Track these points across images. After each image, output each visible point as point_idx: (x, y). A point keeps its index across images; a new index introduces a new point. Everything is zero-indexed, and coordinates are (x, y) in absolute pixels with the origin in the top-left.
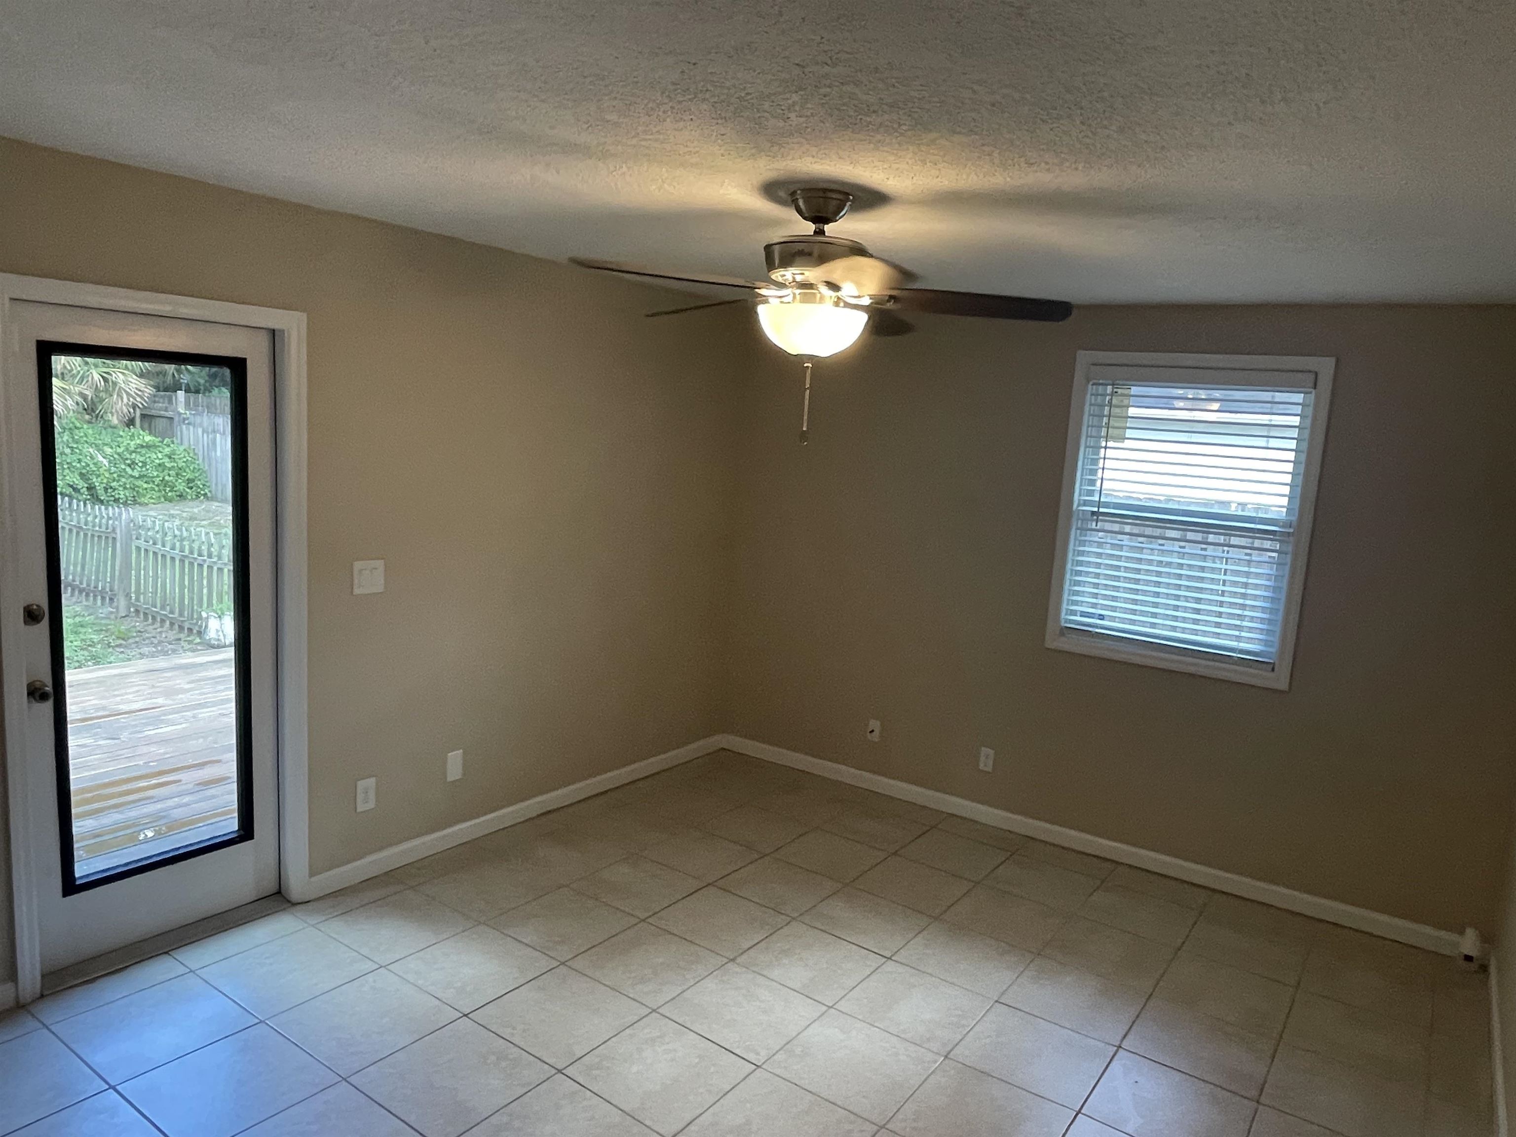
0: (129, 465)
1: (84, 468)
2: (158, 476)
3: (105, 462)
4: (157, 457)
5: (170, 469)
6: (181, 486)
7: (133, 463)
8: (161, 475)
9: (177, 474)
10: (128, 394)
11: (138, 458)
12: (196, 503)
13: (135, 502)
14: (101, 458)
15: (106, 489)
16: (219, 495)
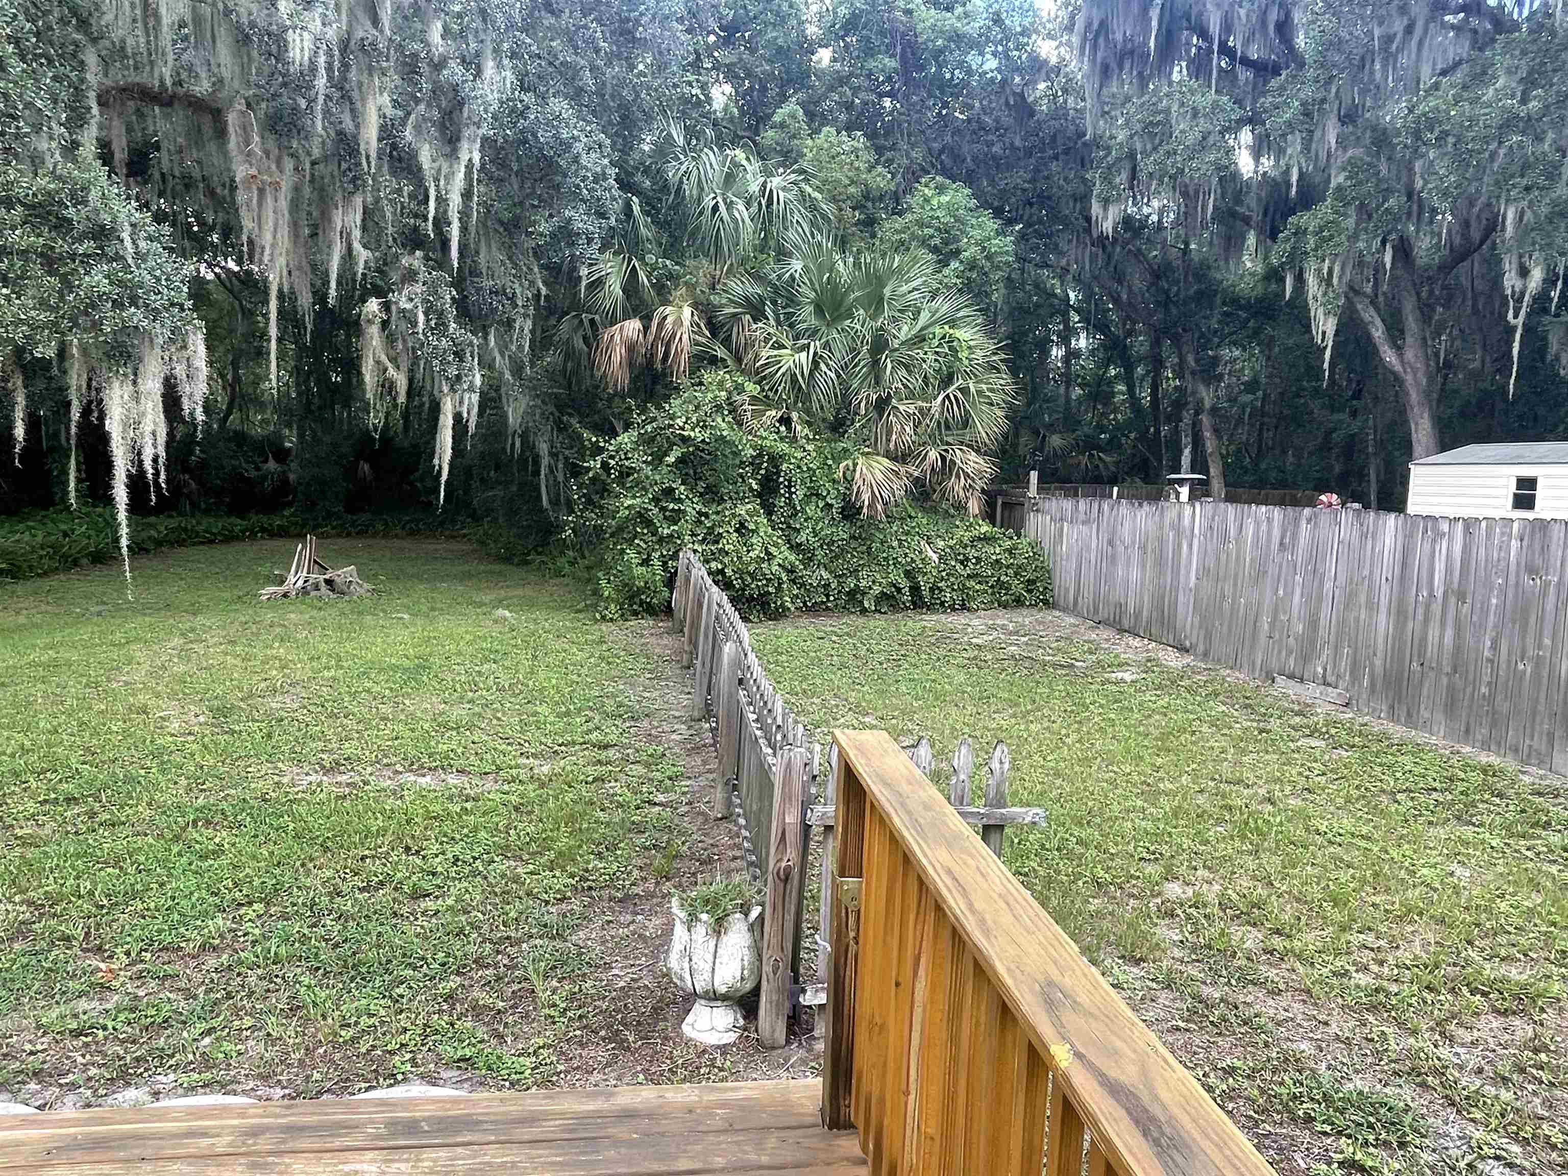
0: (962, 563)
1: (908, 564)
2: (993, 575)
3: (935, 557)
4: (994, 552)
5: (1008, 567)
6: (1018, 587)
7: (967, 559)
8: (997, 574)
9: (1016, 574)
10: (967, 475)
11: (972, 553)
12: (1034, 611)
13: (963, 607)
14: (930, 553)
15: (932, 590)
16: (1062, 603)
